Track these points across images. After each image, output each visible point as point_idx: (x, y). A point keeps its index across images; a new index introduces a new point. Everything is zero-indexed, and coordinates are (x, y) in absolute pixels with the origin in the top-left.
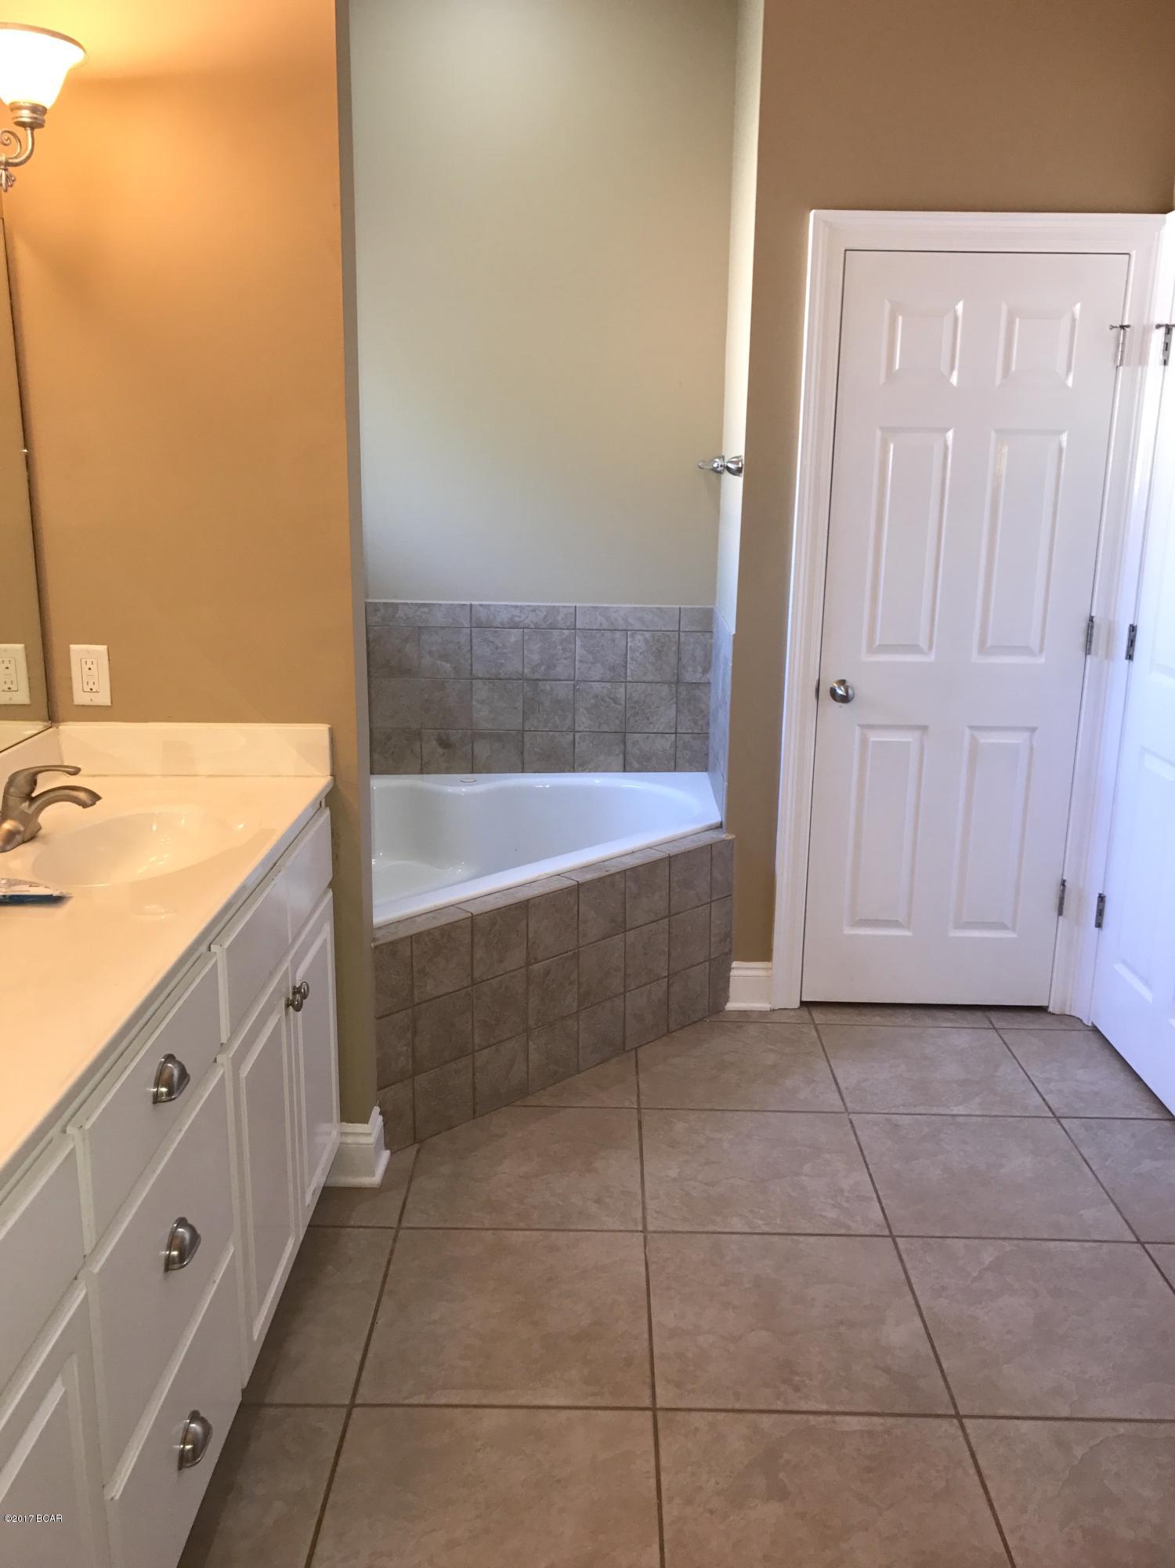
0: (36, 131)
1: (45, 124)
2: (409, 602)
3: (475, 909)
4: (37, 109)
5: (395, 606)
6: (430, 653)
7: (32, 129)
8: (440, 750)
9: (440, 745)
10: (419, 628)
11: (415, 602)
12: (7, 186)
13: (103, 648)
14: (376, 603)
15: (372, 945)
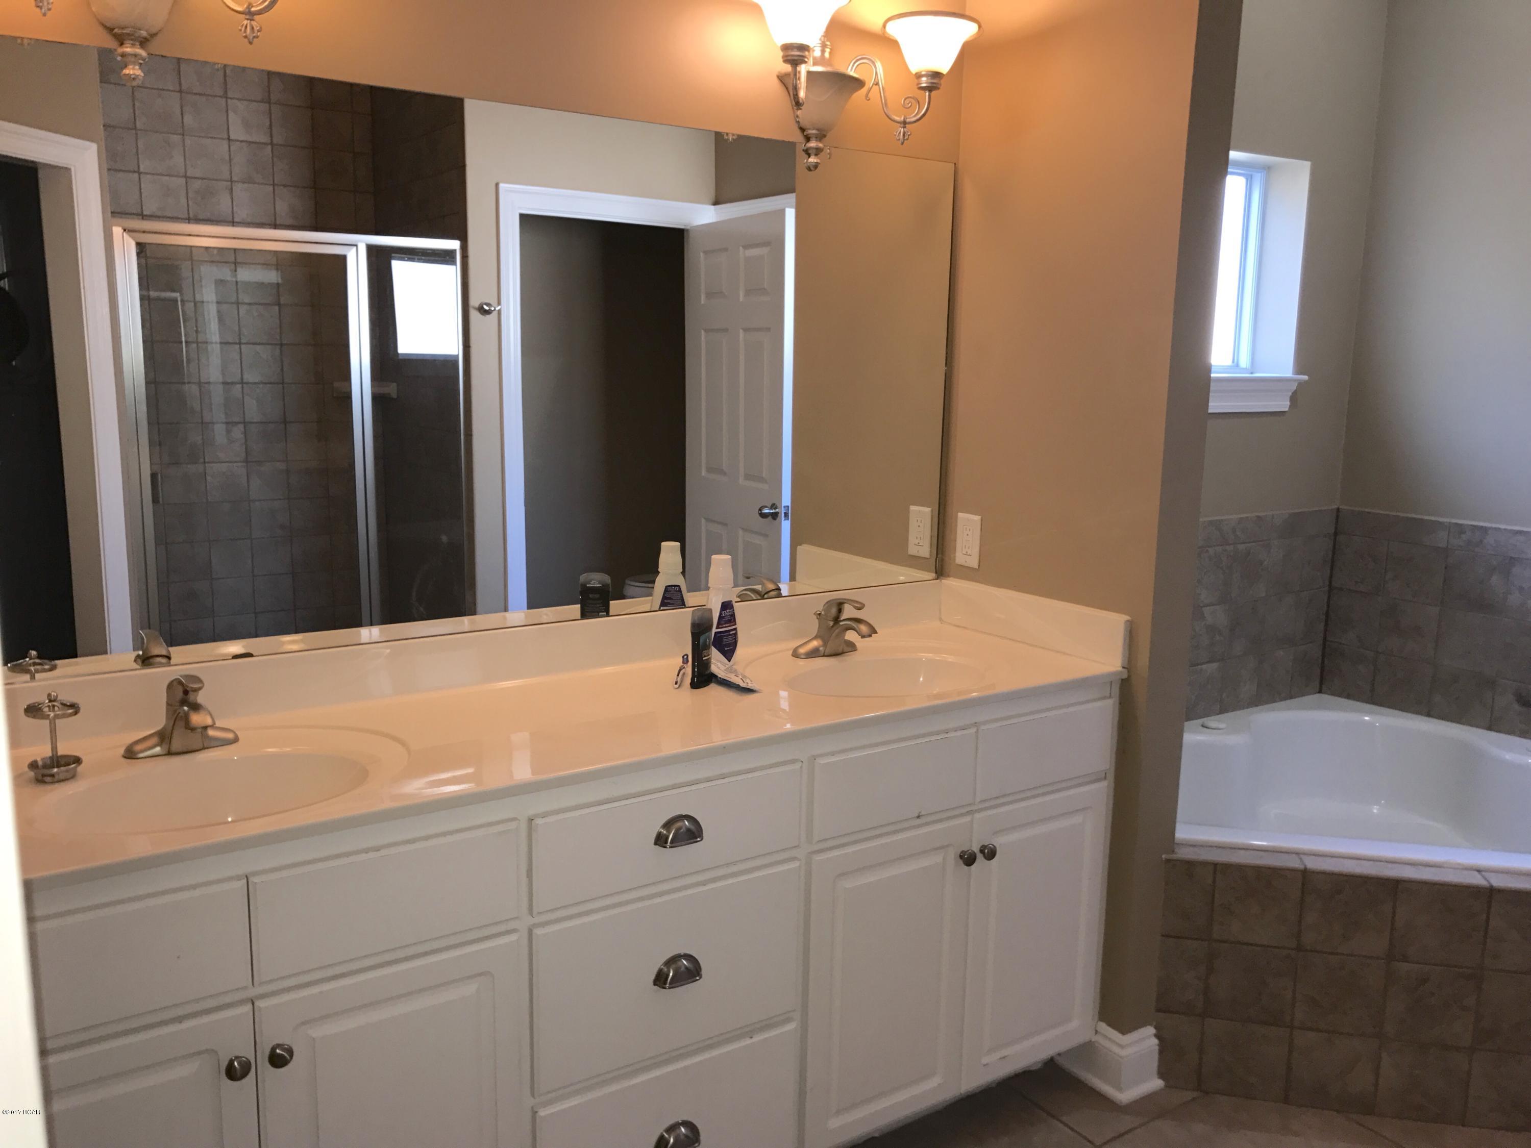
0: (934, 93)
1: (941, 87)
2: (1502, 526)
3: (1312, 864)
4: (936, 75)
5: (1484, 530)
6: (1521, 589)
7: (930, 91)
8: (1516, 707)
9: (1518, 701)
10: (1511, 558)
11: (1509, 527)
12: (904, 140)
13: (977, 518)
14: (1461, 525)
15: (1163, 856)
